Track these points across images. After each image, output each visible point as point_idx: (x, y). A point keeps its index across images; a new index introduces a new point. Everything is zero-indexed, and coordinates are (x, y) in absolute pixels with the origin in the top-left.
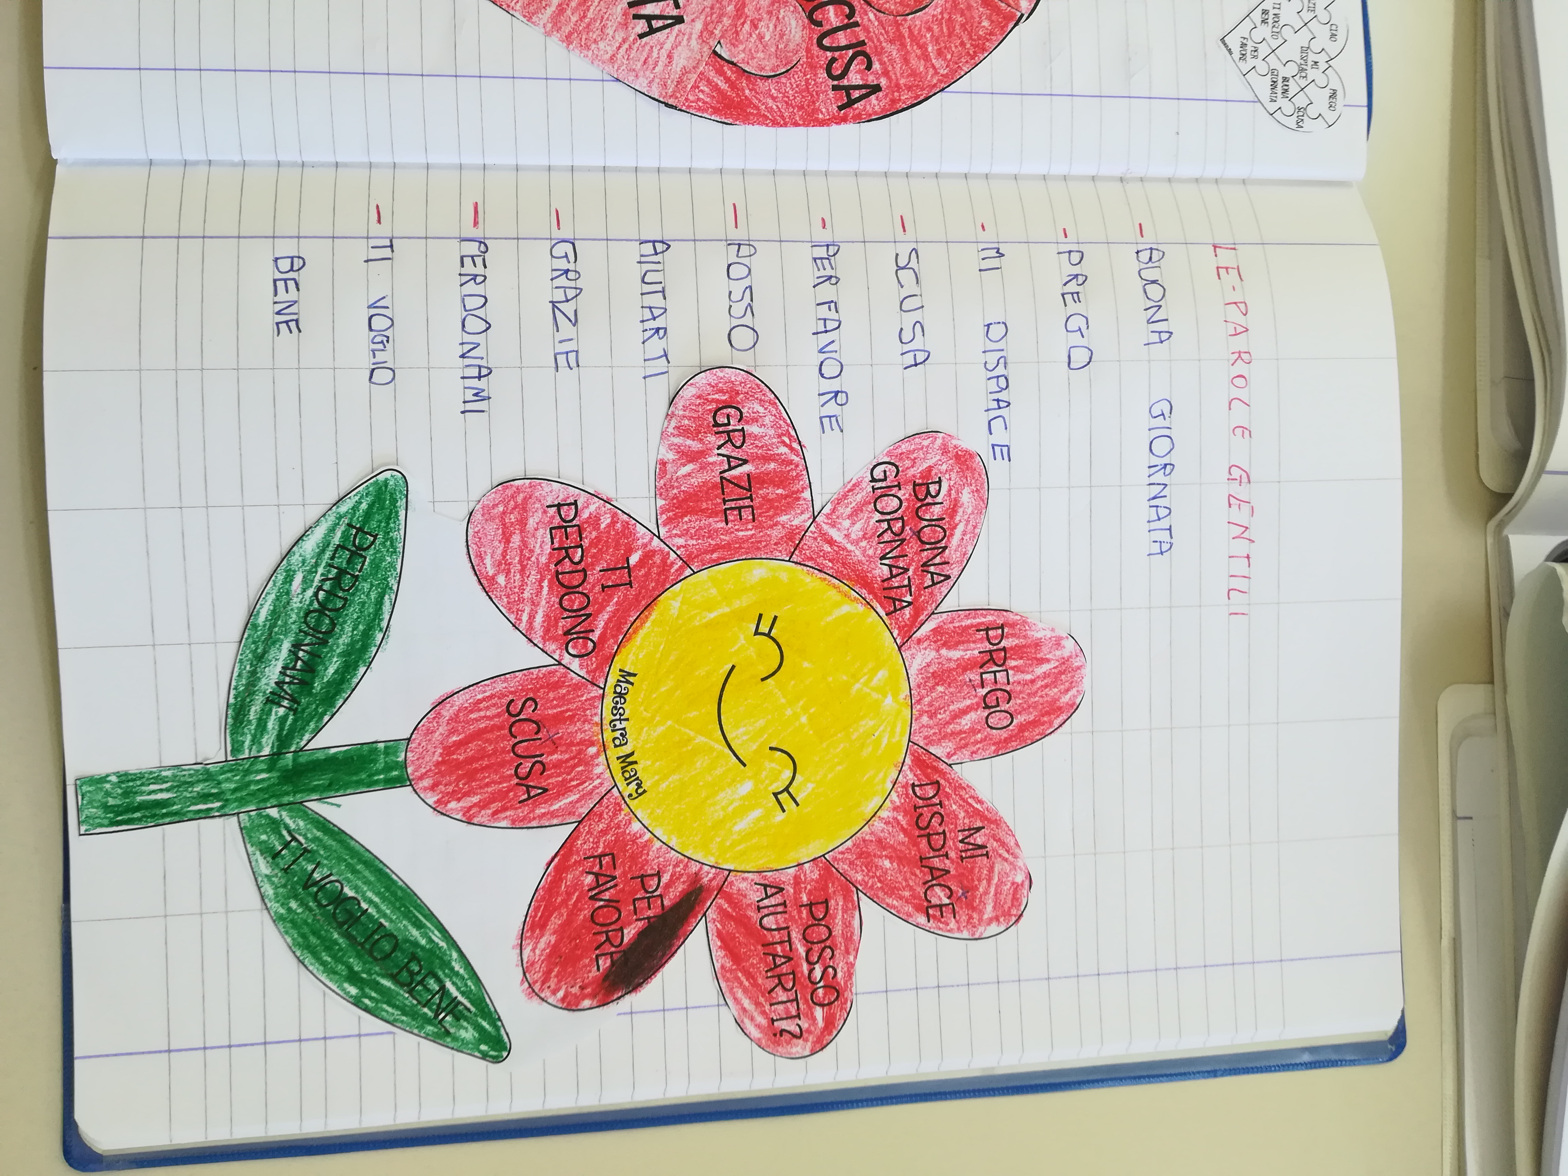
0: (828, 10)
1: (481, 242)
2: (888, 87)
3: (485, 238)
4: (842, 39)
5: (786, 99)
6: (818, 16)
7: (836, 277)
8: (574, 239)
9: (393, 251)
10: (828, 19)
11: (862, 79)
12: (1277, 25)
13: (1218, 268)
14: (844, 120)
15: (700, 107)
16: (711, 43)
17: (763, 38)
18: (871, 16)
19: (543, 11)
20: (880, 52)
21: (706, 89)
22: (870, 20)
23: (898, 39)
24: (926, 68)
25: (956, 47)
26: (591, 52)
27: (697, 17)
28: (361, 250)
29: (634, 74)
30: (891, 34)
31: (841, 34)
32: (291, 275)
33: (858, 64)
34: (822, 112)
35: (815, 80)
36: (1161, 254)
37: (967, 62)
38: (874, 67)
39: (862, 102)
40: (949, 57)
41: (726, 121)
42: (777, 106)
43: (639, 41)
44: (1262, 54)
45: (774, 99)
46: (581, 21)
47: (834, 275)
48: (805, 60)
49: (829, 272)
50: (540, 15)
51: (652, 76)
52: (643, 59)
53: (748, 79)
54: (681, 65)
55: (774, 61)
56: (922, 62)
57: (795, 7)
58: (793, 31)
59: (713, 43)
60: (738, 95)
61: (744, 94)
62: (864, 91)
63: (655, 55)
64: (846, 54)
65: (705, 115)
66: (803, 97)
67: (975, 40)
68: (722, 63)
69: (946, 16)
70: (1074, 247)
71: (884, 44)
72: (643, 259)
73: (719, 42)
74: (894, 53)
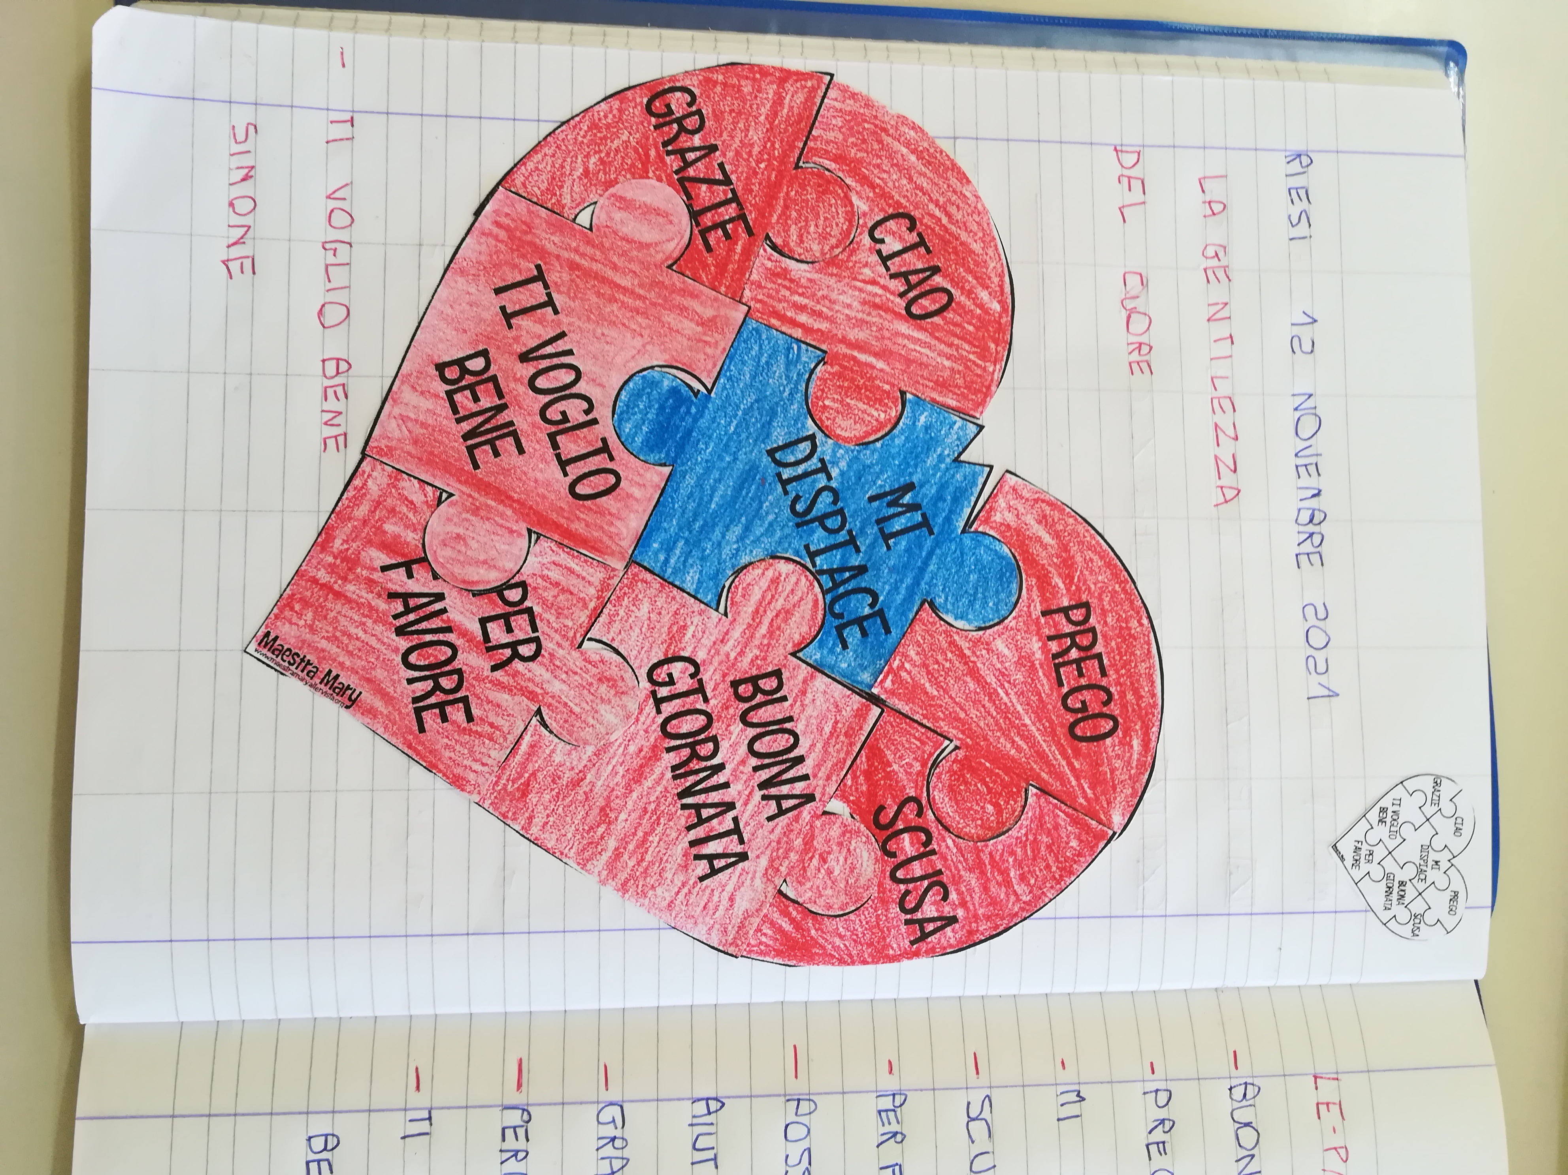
0: (903, 839)
1: (524, 1110)
2: (965, 918)
3: (528, 1105)
4: (917, 869)
5: (855, 937)
6: (892, 846)
7: (902, 1133)
8: (623, 1101)
9: (431, 1125)
10: (902, 849)
11: (937, 910)
12: (1396, 823)
13: (1318, 1104)
14: (917, 954)
15: (762, 951)
16: (777, 882)
17: (832, 873)
18: (950, 842)
19: (598, 856)
20: (957, 880)
21: (769, 932)
22: (948, 847)
23: (978, 867)
24: (1007, 895)
25: (1041, 870)
26: (647, 900)
27: (762, 853)
28: (397, 1124)
29: (693, 921)
30: (970, 862)
31: (916, 865)
32: (324, 1155)
33: (934, 895)
34: (892, 948)
35: (886, 916)
36: (1257, 1089)
37: (1052, 887)
38: (951, 897)
39: (937, 935)
40: (1032, 881)
41: (789, 963)
42: (845, 945)
43: (699, 885)
44: (1377, 858)
45: (841, 937)
46: (639, 865)
47: (899, 1130)
48: (876, 895)
49: (895, 1127)
50: (595, 862)
51: (712, 922)
52: (702, 904)
53: (815, 920)
54: (743, 909)
55: (843, 898)
56: (1003, 889)
57: (867, 838)
58: (865, 865)
59: (778, 881)
60: (803, 936)
61: (809, 934)
62: (939, 924)
63: (716, 899)
64: (921, 885)
65: (767, 959)
66: (873, 933)
67: (1061, 862)
68: (788, 903)
69: (1031, 837)
70: (1161, 1085)
71: (962, 873)
72: (696, 1121)
73: (785, 881)
74: (973, 882)
